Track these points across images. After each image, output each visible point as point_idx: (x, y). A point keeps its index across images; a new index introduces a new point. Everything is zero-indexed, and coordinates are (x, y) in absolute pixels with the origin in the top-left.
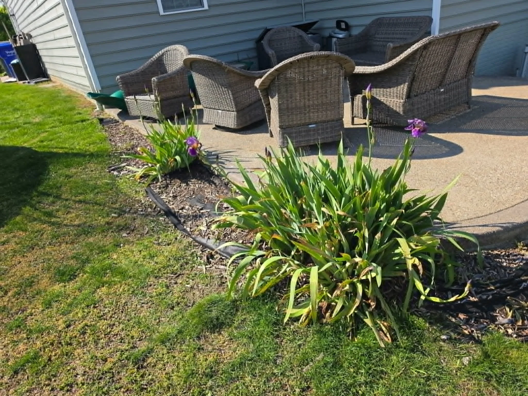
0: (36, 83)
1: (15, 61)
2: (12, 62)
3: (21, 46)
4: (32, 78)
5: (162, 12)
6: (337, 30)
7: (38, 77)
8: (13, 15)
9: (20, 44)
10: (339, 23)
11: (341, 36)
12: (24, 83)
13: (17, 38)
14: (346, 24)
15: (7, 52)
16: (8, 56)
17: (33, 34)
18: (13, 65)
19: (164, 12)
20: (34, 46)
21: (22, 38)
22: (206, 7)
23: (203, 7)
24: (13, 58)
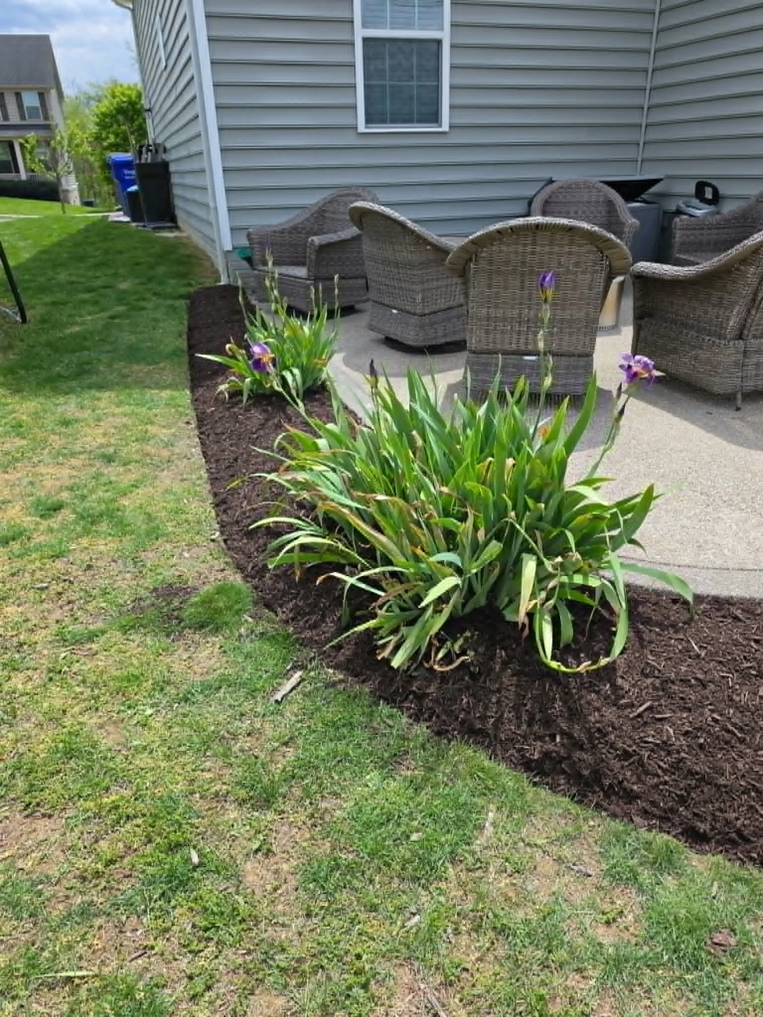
0: (154, 228)
1: (134, 188)
2: (129, 190)
3: (146, 165)
4: (152, 220)
5: (362, 128)
6: (695, 202)
7: (161, 218)
8: (149, 110)
9: (147, 159)
10: (701, 187)
11: (698, 213)
12: (137, 226)
13: (144, 149)
14: (715, 191)
15: (126, 172)
16: (127, 178)
17: (168, 145)
18: (131, 193)
19: (366, 127)
20: (165, 165)
21: (151, 151)
22: (445, 127)
23: (440, 126)
24: (132, 183)
